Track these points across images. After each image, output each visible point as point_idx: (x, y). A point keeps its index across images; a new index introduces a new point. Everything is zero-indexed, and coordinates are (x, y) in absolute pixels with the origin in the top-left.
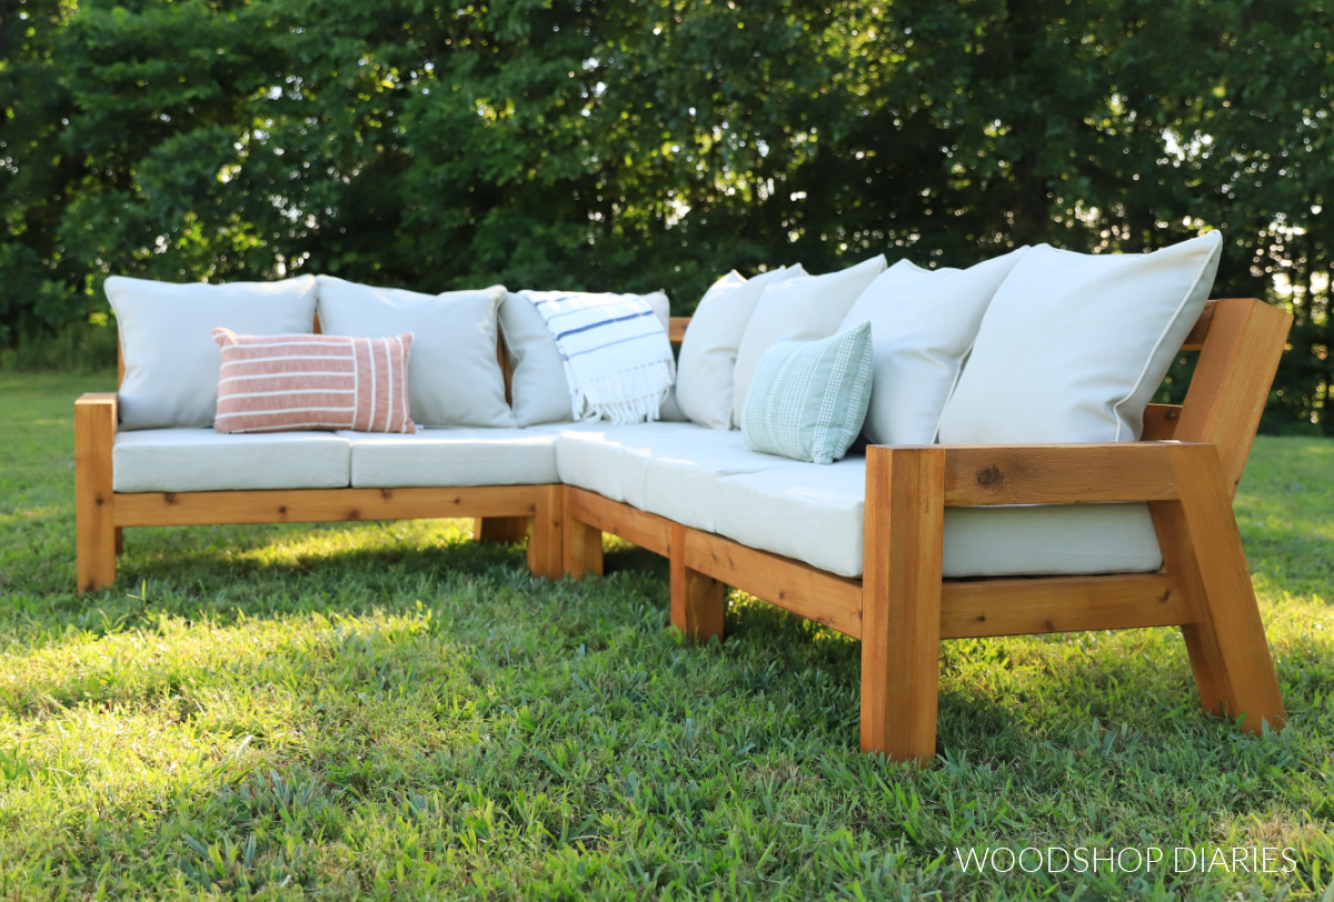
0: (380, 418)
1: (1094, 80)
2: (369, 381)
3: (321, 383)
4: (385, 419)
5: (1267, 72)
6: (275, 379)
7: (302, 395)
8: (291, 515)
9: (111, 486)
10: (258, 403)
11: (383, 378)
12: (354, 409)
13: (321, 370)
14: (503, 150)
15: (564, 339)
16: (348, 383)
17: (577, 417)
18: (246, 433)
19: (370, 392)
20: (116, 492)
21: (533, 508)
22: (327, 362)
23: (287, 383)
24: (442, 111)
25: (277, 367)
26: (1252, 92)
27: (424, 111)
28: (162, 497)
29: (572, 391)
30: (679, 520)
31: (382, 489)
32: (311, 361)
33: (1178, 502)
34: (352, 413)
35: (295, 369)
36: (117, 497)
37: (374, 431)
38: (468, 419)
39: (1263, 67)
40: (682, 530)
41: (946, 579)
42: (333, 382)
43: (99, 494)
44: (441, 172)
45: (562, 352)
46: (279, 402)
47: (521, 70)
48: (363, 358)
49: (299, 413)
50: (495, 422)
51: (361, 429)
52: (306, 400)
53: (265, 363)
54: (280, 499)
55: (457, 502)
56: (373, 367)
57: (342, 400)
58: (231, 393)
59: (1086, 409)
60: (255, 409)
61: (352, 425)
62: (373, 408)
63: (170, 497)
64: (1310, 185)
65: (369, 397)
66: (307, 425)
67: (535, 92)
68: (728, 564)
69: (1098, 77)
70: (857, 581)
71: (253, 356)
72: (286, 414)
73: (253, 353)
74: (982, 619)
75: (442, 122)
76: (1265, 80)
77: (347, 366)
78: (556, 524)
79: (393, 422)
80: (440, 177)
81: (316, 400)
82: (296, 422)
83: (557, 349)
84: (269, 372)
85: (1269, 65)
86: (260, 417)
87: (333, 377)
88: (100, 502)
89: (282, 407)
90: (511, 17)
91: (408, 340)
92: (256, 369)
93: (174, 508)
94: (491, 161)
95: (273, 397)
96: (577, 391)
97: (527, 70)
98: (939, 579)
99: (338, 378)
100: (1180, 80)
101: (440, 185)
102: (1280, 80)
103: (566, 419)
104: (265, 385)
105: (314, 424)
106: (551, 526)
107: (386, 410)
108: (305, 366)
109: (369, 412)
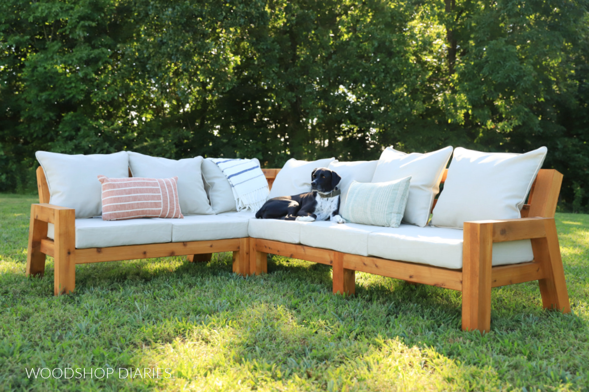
0: (171, 212)
1: (323, 72)
2: (167, 197)
3: (148, 198)
4: (173, 212)
5: (383, 72)
6: (129, 197)
7: (141, 203)
8: (148, 255)
9: (75, 246)
10: (123, 207)
11: (171, 196)
12: (161, 209)
13: (147, 193)
14: (75, 87)
15: (231, 179)
16: (159, 198)
17: (238, 209)
18: (117, 220)
19: (167, 201)
20: (76, 249)
21: (239, 248)
22: (150, 189)
23: (135, 198)
24: (45, 68)
25: (130, 192)
26: (378, 79)
27: (36, 67)
28: (96, 250)
29: (236, 199)
30: (339, 250)
31: (183, 242)
32: (143, 189)
33: (545, 239)
34: (160, 210)
35: (137, 193)
36: (76, 250)
37: (167, 218)
38: (197, 211)
39: (382, 70)
40: (342, 254)
41: (493, 267)
42: (153, 198)
43: (69, 250)
44: (44, 96)
45: (231, 183)
46: (131, 206)
47: (83, 52)
48: (163, 187)
49: (139, 211)
50: (207, 212)
51: (162, 217)
52: (142, 205)
53: (124, 190)
54: (143, 249)
55: (211, 246)
56: (167, 191)
57: (156, 205)
58: (111, 203)
59: (509, 207)
60: (122, 210)
61: (160, 216)
62: (169, 208)
63: (99, 249)
64: (400, 114)
65: (167, 203)
66: (142, 216)
67: (90, 62)
68: (374, 266)
69: (324, 70)
70: (460, 270)
71: (119, 187)
72: (134, 211)
73: (119, 186)
74: (495, 281)
75: (46, 73)
76: (383, 75)
77: (157, 191)
78: (247, 254)
79: (176, 214)
80: (44, 97)
81: (146, 205)
82: (138, 215)
83: (229, 182)
84: (127, 194)
85: (384, 69)
86: (124, 213)
87: (152, 196)
88: (69, 253)
89: (133, 209)
90: (78, 28)
91: (176, 179)
92: (121, 193)
93: (101, 255)
94: (70, 91)
95: (129, 204)
96: (238, 199)
97: (86, 52)
98: (491, 267)
99: (155, 196)
100: (353, 73)
101: (44, 101)
102: (388, 75)
103: (234, 210)
104: (126, 200)
105: (144, 215)
106: (245, 254)
107: (174, 209)
108: (141, 191)
109: (167, 209)
